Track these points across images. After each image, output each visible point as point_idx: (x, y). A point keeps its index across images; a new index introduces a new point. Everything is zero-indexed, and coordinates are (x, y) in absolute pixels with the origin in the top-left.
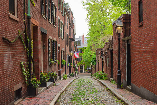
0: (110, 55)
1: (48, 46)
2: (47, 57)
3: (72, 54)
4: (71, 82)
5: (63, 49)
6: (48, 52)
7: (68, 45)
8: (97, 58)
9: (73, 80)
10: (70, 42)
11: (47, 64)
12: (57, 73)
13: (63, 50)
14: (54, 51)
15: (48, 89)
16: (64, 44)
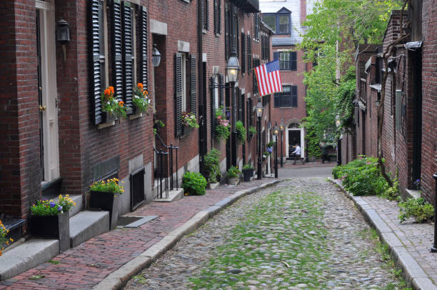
0: (409, 74)
1: (81, 30)
2: (76, 84)
3: (233, 72)
4: (216, 208)
5: (186, 47)
6: (82, 57)
7: (217, 30)
8: (360, 92)
9: (233, 197)
10: (229, 14)
11: (77, 118)
12: (145, 163)
13: (187, 53)
14: (123, 53)
15: (69, 252)
16: (195, 23)
